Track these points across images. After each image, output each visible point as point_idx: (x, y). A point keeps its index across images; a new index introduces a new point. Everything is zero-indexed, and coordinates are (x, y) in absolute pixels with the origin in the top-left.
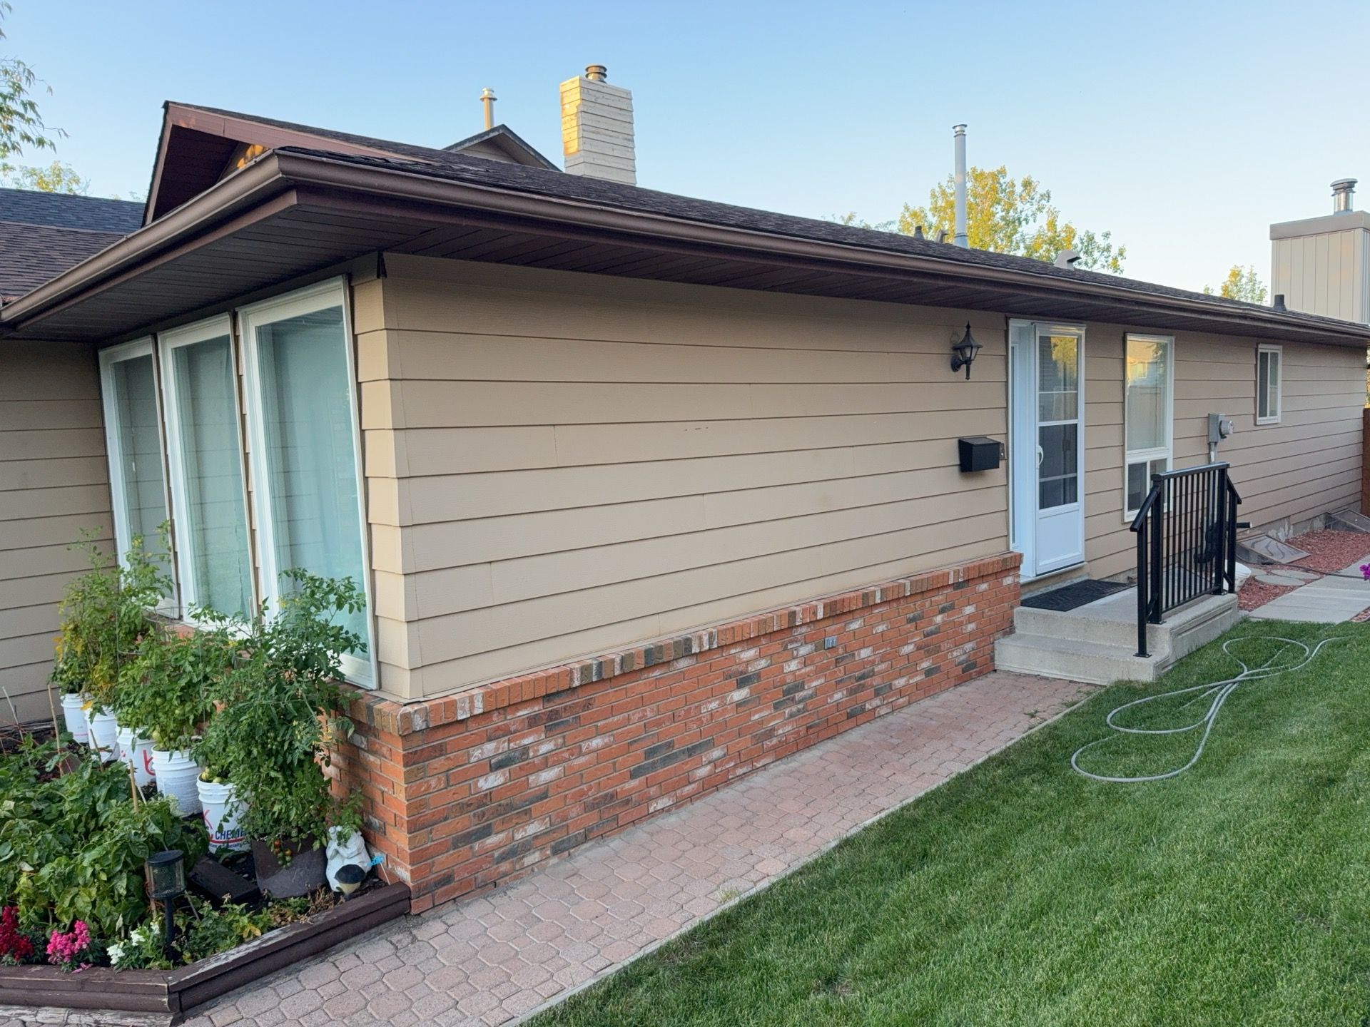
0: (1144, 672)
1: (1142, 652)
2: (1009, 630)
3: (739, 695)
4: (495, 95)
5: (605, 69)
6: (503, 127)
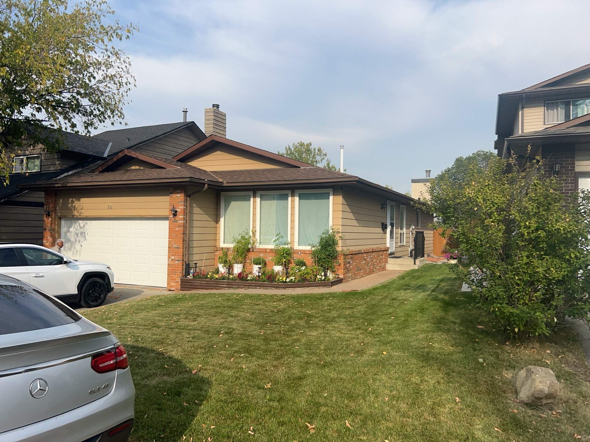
0: (416, 267)
1: (415, 264)
2: (387, 262)
3: (364, 262)
4: (187, 110)
5: (219, 105)
6: (193, 122)
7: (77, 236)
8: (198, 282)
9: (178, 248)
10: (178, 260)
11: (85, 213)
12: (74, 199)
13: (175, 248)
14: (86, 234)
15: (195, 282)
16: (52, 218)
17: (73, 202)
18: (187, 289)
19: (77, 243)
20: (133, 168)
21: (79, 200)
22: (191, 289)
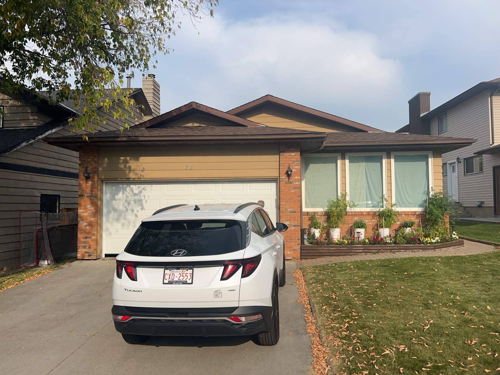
5: (155, 76)
7: (129, 204)
8: (325, 248)
9: (295, 212)
10: (294, 226)
11: (148, 175)
12: (128, 158)
13: (290, 212)
14: (144, 202)
15: (321, 248)
16: (93, 181)
17: (126, 162)
18: (310, 257)
19: (129, 211)
20: (190, 125)
21: (138, 160)
22: (316, 257)
